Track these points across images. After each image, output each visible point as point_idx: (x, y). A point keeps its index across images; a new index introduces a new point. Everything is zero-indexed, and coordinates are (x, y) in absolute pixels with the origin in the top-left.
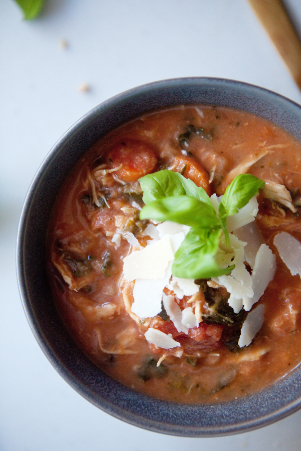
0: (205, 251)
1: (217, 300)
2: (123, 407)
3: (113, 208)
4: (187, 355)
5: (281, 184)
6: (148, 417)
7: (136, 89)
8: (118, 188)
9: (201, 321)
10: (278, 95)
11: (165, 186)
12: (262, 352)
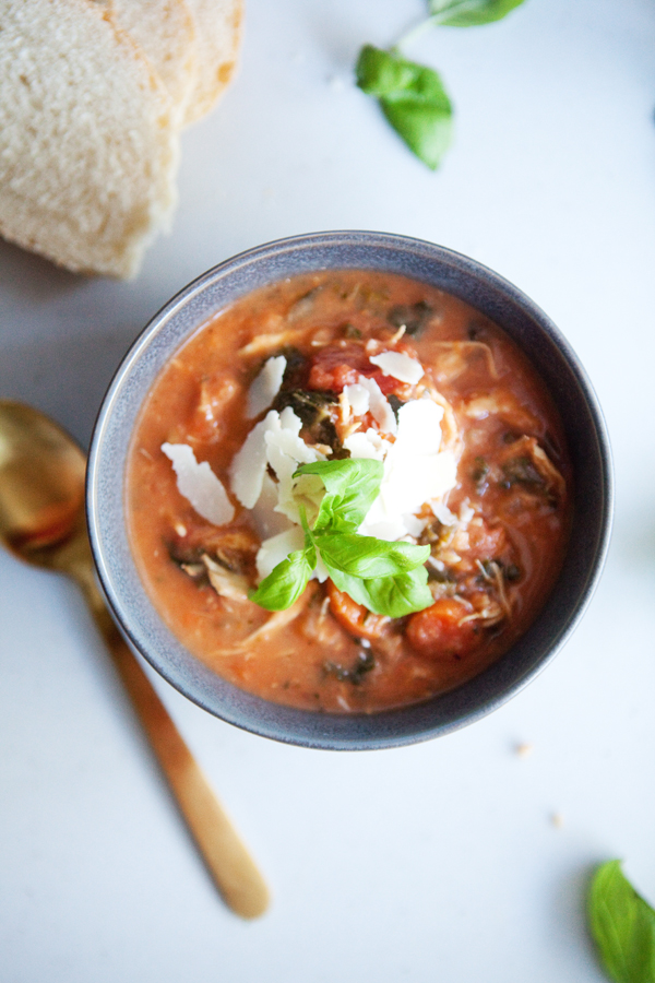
0: (337, 498)
1: (317, 426)
2: (454, 270)
3: (472, 560)
4: (361, 342)
5: (224, 597)
6: (417, 256)
7: (438, 735)
8: (466, 591)
9: (341, 396)
10: (234, 724)
11: (395, 593)
12: (250, 349)
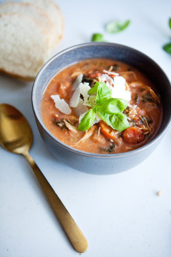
3: (138, 116)
5: (69, 130)
8: (138, 124)
11: (119, 121)
12: (73, 75)
